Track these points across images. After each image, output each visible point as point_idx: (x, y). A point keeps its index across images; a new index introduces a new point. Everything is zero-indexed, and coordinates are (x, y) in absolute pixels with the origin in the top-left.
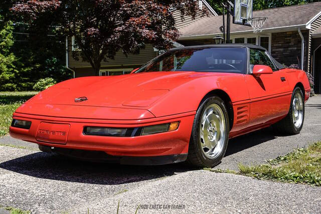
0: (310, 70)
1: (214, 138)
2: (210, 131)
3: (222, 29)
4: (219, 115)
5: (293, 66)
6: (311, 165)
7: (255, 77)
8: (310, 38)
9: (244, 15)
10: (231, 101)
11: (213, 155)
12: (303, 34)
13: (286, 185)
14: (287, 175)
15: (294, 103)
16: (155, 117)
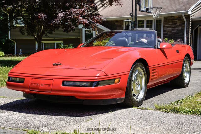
0: (190, 44)
1: (139, 88)
2: (137, 84)
3: (132, 15)
4: (141, 74)
5: (179, 41)
6: (198, 105)
7: (161, 50)
8: (191, 21)
9: (147, 5)
10: (148, 65)
11: (138, 99)
12: (185, 17)
13: (185, 115)
14: (185, 110)
15: (184, 67)
16: (107, 75)
